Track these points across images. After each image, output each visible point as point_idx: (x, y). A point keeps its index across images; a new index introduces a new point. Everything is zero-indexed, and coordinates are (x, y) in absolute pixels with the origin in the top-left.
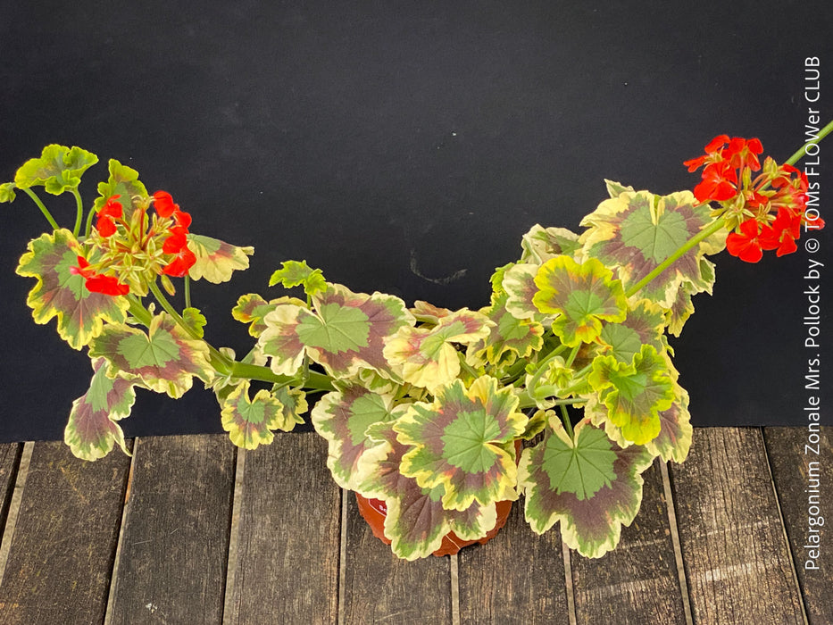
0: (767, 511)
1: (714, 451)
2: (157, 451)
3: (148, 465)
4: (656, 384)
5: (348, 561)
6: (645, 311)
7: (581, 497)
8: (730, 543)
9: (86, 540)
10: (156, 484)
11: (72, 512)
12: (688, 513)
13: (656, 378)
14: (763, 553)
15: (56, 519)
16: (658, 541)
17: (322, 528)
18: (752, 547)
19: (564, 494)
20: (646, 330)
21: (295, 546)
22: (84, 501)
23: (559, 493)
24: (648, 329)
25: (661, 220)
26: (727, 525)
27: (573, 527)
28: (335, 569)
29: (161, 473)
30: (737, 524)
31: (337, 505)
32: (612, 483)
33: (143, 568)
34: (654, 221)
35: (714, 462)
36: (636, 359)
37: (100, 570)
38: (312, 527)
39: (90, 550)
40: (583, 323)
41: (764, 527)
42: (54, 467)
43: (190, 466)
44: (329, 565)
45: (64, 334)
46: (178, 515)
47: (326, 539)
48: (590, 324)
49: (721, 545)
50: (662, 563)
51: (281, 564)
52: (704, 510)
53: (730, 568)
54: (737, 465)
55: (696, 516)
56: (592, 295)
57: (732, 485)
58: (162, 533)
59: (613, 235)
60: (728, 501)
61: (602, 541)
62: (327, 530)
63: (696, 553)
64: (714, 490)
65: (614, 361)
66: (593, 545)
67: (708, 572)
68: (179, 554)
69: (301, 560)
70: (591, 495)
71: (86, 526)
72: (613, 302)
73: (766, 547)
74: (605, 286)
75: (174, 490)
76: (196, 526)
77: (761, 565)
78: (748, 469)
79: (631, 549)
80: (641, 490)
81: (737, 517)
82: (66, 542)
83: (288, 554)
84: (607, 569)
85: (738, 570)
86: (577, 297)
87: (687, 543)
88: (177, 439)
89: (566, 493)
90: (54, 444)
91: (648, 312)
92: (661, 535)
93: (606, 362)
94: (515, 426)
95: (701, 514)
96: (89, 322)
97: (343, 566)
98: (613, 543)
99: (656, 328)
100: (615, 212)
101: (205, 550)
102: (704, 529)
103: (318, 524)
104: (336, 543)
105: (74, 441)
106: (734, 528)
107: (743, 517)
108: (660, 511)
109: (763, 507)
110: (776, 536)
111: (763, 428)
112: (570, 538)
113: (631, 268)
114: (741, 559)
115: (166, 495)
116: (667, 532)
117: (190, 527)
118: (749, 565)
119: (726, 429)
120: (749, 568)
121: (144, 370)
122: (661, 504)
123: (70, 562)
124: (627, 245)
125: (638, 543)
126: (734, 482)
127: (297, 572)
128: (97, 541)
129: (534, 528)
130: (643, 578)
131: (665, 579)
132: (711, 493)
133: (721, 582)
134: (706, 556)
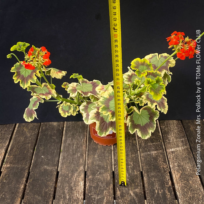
0: (183, 137)
1: (170, 125)
2: (46, 125)
3: (44, 128)
4: (161, 85)
5: (88, 147)
7: (142, 125)
8: (175, 143)
9: (29, 143)
10: (45, 132)
11: (26, 137)
12: (165, 137)
13: (161, 84)
14: (183, 145)
15: (22, 139)
16: (159, 143)
17: (82, 140)
18: (180, 144)
19: (138, 125)
21: (76, 144)
22: (29, 135)
23: (136, 124)
25: (159, 59)
26: (174, 140)
27: (140, 132)
28: (85, 149)
29: (46, 130)
30: (177, 139)
31: (86, 136)
32: (149, 122)
33: (41, 149)
34: (158, 59)
35: (171, 127)
36: (156, 79)
37: (32, 149)
38: (80, 140)
39: (30, 145)
41: (183, 140)
42: (23, 128)
43: (53, 128)
44: (84, 148)
45: (21, 85)
46: (50, 138)
47: (83, 142)
48: (144, 72)
49: (173, 144)
50: (160, 147)
51: (73, 148)
52: (169, 136)
53: (176, 148)
54: (176, 128)
55: (167, 138)
56: (145, 67)
57: (175, 132)
58: (46, 141)
60: (174, 135)
62: (84, 141)
63: (168, 145)
64: (171, 132)
65: (150, 79)
66: (145, 136)
67: (171, 149)
68: (50, 146)
69: (77, 147)
70: (144, 125)
71: (29, 140)
72: (150, 68)
73: (184, 144)
74: (148, 64)
75: (49, 133)
76: (54, 140)
77: (183, 148)
78: (178, 128)
79: (153, 144)
81: (176, 138)
82: (24, 144)
83: (75, 146)
85: (178, 149)
86: (141, 67)
87: (166, 143)
88: (51, 123)
90: (23, 124)
91: (158, 74)
92: (159, 141)
93: (148, 80)
95: (169, 137)
96: (27, 82)
97: (87, 148)
98: (149, 136)
100: (149, 58)
101: (56, 145)
102: (169, 140)
103: (81, 140)
104: (86, 144)
105: (25, 117)
106: (176, 140)
107: (178, 138)
108: (159, 137)
109: (182, 136)
110: (186, 142)
111: (181, 120)
112: (139, 134)
114: (178, 146)
115: (47, 134)
116: (161, 141)
117: (53, 140)
119: (173, 120)
120: (180, 149)
121: (40, 94)
122: (159, 135)
123: (25, 148)
125: (154, 143)
126: (176, 131)
127: (77, 149)
128: (31, 143)
129: (131, 133)
130: (156, 150)
131: (161, 151)
132: (170, 133)
133: (174, 151)
134: (170, 146)
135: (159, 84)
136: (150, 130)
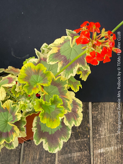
1: (106, 110)
6: (61, 80)
7: (50, 133)
8: (107, 140)
12: (96, 130)
13: (58, 106)
14: (117, 144)
16: (85, 139)
18: (114, 141)
19: (45, 132)
20: (61, 87)
23: (43, 132)
24: (62, 86)
25: (74, 46)
26: (107, 134)
27: (47, 143)
30: (110, 134)
32: (61, 129)
34: (71, 47)
35: (106, 113)
36: (51, 100)
40: (35, 86)
41: (118, 135)
48: (37, 87)
49: (104, 141)
50: (86, 147)
52: (101, 129)
53: (106, 148)
54: (112, 115)
55: (98, 131)
56: (39, 77)
57: (110, 121)
59: (57, 51)
60: (108, 126)
61: (56, 147)
63: (96, 143)
64: (104, 122)
65: (43, 101)
66: (53, 149)
67: (99, 150)
70: (53, 133)
72: (47, 79)
73: (118, 141)
74: (43, 73)
77: (116, 148)
79: (77, 142)
80: (71, 130)
81: (110, 132)
84: (69, 148)
85: (108, 149)
86: (34, 77)
89: (46, 132)
91: (62, 80)
92: (86, 137)
94: (18, 117)
95: (100, 130)
98: (60, 148)
99: (64, 86)
102: (100, 136)
106: (109, 135)
107: (112, 132)
108: (87, 129)
112: (46, 147)
113: (62, 62)
114: (110, 145)
116: (89, 136)
118: (112, 147)
119: (110, 103)
120: (111, 149)
122: (88, 127)
124: (62, 54)
125: (79, 140)
126: (111, 120)
130: (79, 151)
131: (86, 152)
132: (103, 124)
133: (103, 153)
134: (99, 144)
135: (56, 106)
136: (62, 140)
